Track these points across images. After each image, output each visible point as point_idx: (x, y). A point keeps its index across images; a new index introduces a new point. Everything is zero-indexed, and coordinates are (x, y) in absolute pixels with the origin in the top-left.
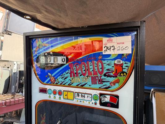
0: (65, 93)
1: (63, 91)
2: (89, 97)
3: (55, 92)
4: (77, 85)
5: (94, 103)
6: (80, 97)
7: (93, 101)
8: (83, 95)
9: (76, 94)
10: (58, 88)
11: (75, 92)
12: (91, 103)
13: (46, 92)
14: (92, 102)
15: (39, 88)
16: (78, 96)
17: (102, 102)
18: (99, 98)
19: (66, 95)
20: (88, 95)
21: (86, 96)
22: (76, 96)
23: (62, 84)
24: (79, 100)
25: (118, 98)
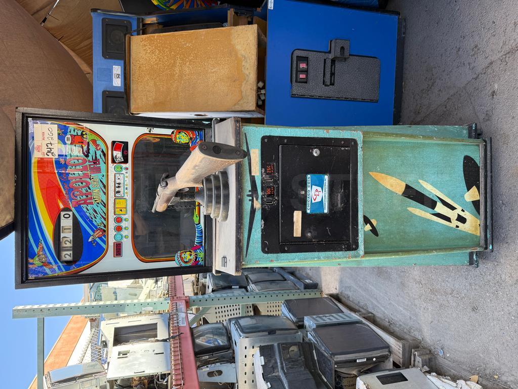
0: (117, 213)
1: (115, 215)
2: (119, 177)
3: (119, 229)
4: (105, 193)
5: (126, 171)
6: (121, 189)
7: (124, 171)
8: (117, 185)
9: (117, 195)
10: (112, 224)
11: (115, 197)
12: (126, 175)
13: (120, 244)
14: (125, 173)
15: (114, 257)
16: (119, 192)
17: (123, 160)
18: (118, 164)
19: (121, 210)
20: (117, 178)
22: (120, 196)
23: (105, 217)
24: (126, 191)
25: (115, 142)
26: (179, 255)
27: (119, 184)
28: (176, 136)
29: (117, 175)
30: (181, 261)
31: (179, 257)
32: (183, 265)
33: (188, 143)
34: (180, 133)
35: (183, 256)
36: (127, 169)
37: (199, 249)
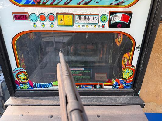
0: (59, 16)
1: (57, 14)
2: (95, 19)
3: (42, 18)
4: (79, 3)
5: (101, 26)
7: (101, 24)
8: (87, 17)
9: (77, 16)
10: (47, 11)
11: (75, 14)
12: (97, 26)
13: (27, 19)
14: (99, 24)
15: (13, 13)
16: (80, 18)
17: (112, 23)
18: (108, 18)
19: (61, 20)
20: (94, 16)
21: (91, 17)
22: (76, 19)
23: (54, 4)
24: (81, 25)
25: (131, 16)
26: (23, 71)
27: (89, 19)
28: (130, 68)
29: (97, 17)
30: (17, 72)
31: (21, 71)
32: (15, 74)
33: (122, 78)
34: (132, 71)
35: (22, 74)
36: (103, 26)
37: (30, 86)
